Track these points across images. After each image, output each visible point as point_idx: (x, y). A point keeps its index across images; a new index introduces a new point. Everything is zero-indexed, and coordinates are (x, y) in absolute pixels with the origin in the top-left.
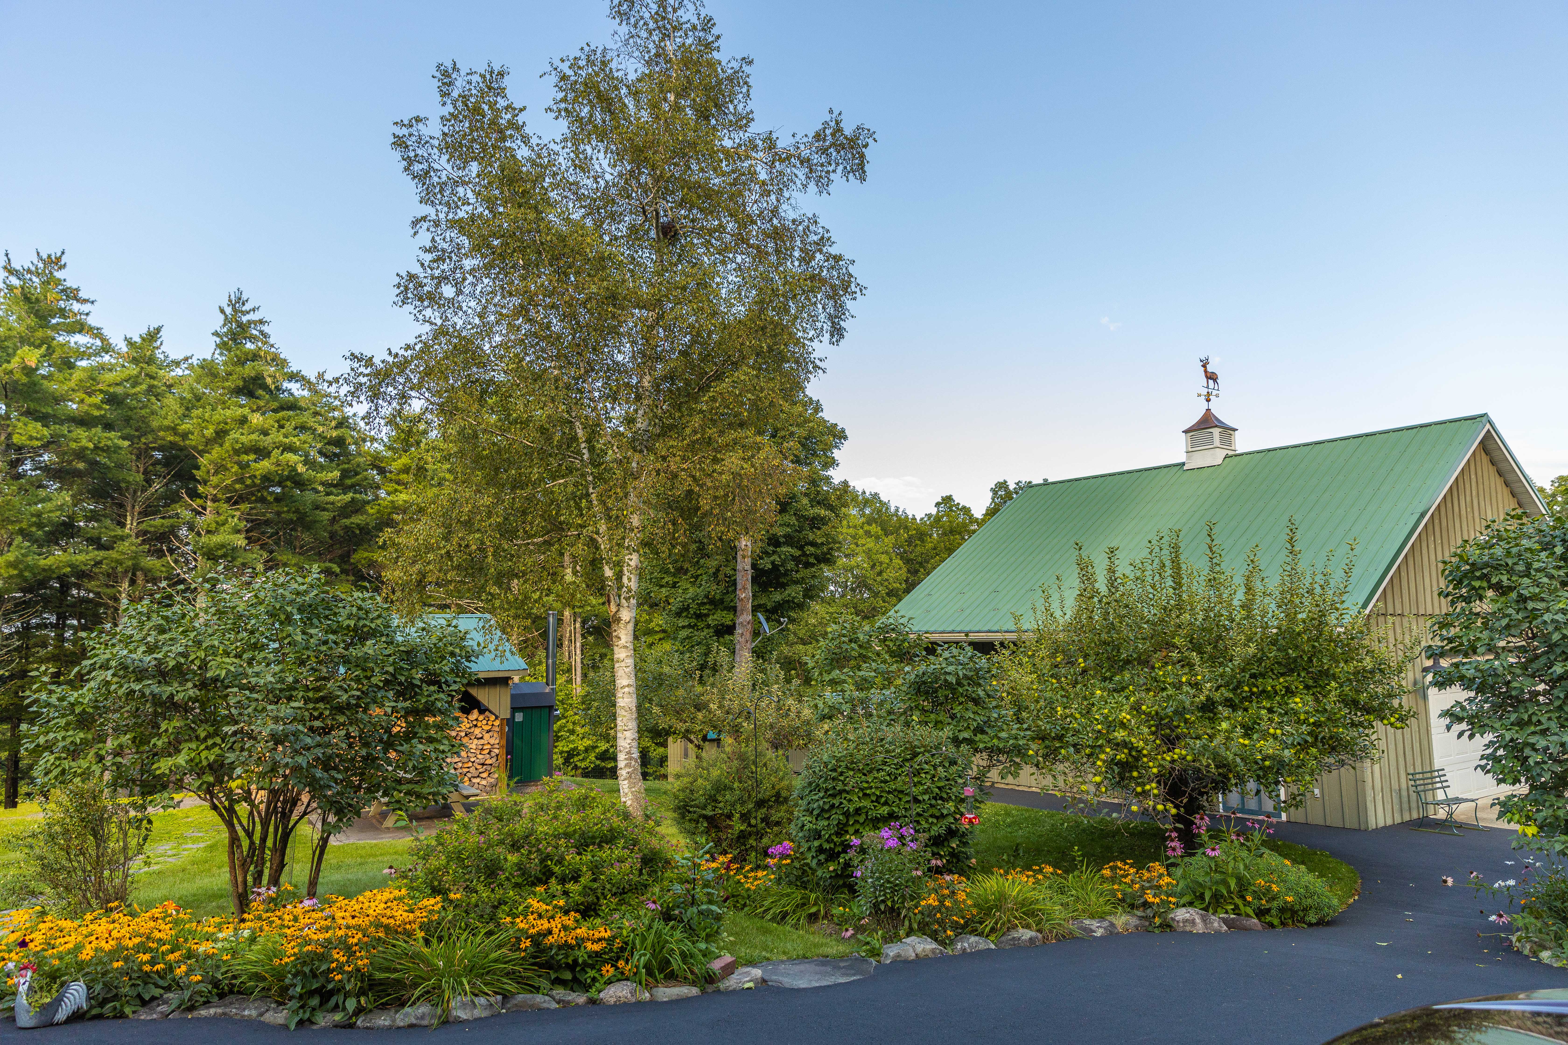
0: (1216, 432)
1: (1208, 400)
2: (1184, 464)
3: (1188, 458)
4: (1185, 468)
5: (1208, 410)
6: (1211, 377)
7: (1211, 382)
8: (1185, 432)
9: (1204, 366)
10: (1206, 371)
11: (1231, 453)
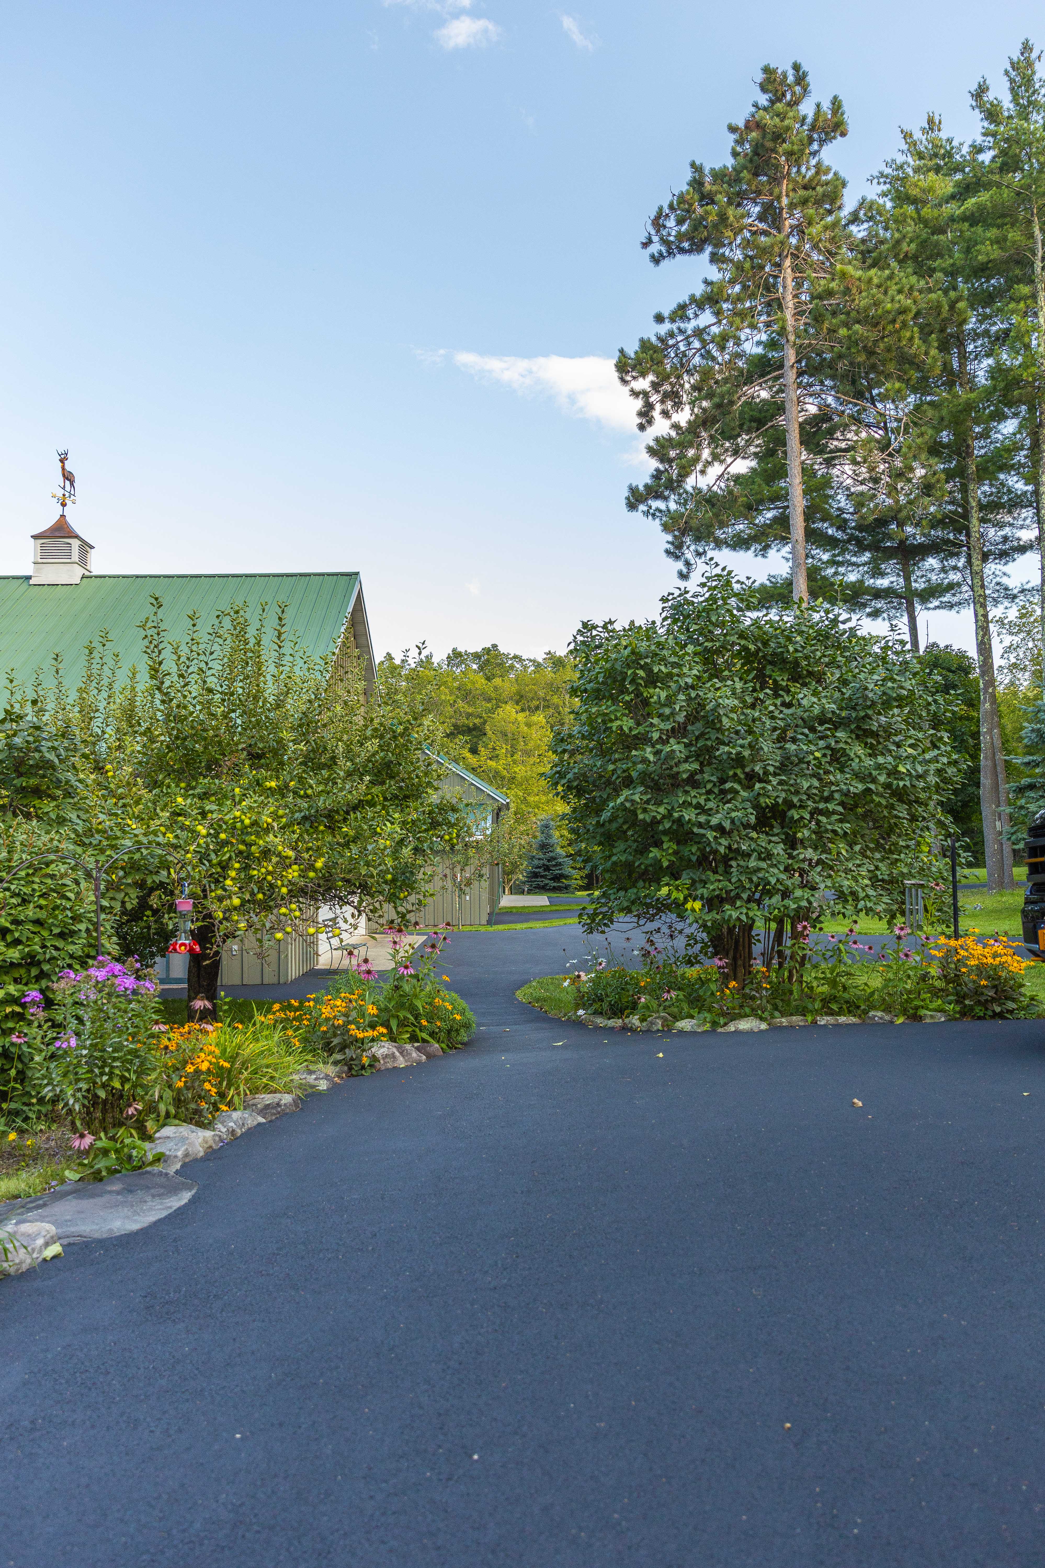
0: (75, 543)
1: (64, 505)
2: (29, 578)
3: (36, 570)
4: (32, 582)
5: (63, 516)
6: (68, 477)
7: (68, 483)
8: (35, 537)
9: (62, 461)
10: (63, 468)
11: (87, 573)
